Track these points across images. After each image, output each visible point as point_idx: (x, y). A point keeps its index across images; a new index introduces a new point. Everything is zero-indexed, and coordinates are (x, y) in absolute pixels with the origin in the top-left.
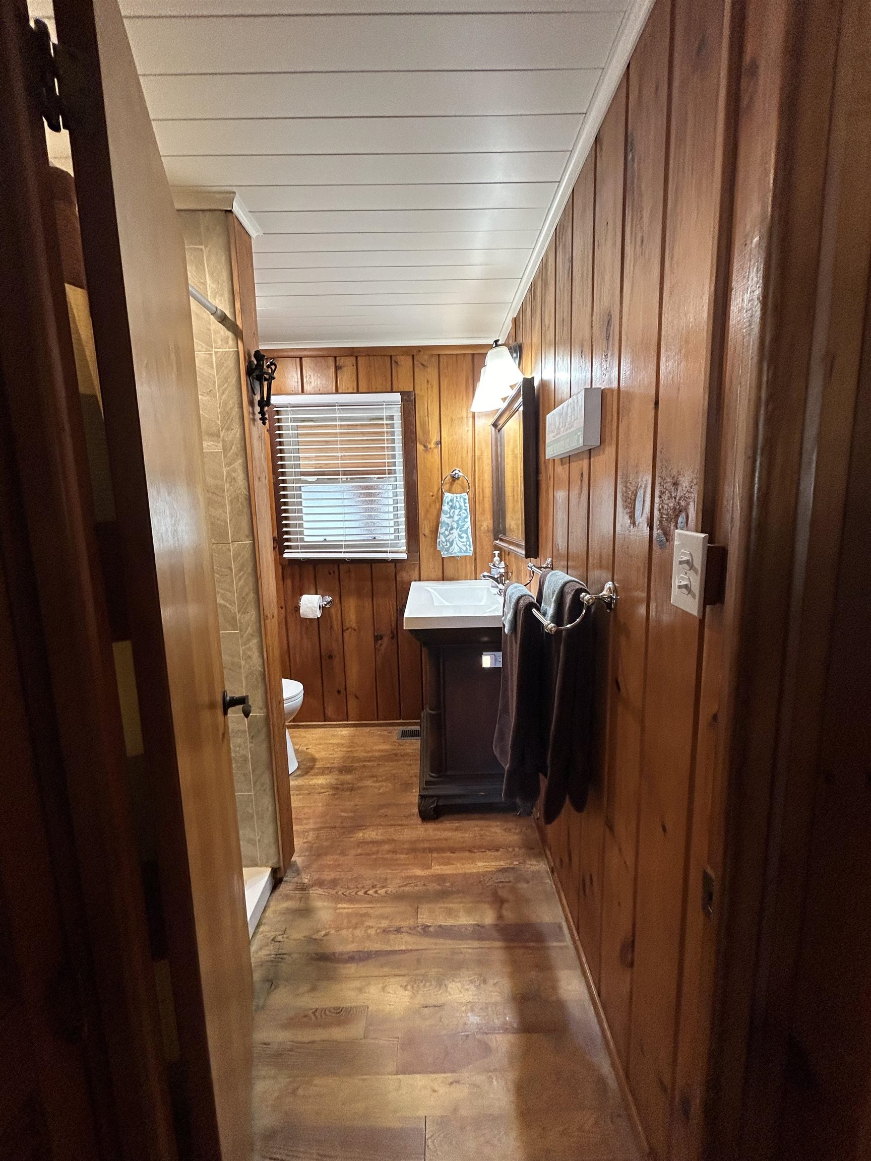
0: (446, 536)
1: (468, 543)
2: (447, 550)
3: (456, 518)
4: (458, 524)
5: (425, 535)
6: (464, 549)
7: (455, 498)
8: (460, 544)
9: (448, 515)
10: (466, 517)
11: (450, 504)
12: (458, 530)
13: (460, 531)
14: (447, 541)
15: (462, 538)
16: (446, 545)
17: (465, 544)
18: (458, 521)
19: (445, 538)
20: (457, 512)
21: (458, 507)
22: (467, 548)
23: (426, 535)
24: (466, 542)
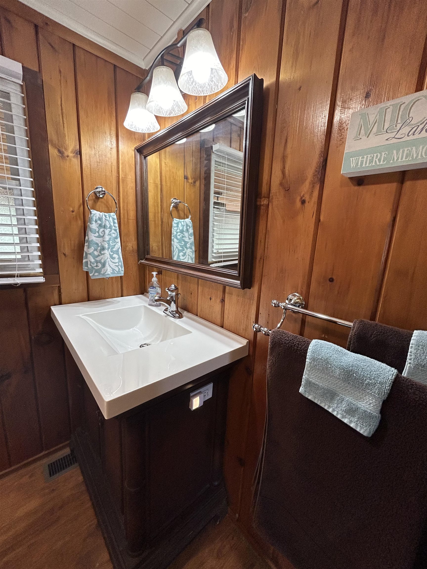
0: (95, 257)
1: (120, 263)
2: (98, 271)
3: (107, 238)
4: (109, 244)
5: (65, 255)
6: (117, 269)
7: (104, 216)
8: (113, 265)
9: (97, 234)
10: (116, 238)
11: (99, 222)
12: (110, 250)
13: (111, 252)
14: (97, 262)
15: (114, 258)
16: (97, 266)
17: (117, 264)
18: (109, 241)
19: (94, 259)
20: (107, 231)
21: (108, 226)
22: (119, 269)
23: (67, 254)
24: (118, 262)
